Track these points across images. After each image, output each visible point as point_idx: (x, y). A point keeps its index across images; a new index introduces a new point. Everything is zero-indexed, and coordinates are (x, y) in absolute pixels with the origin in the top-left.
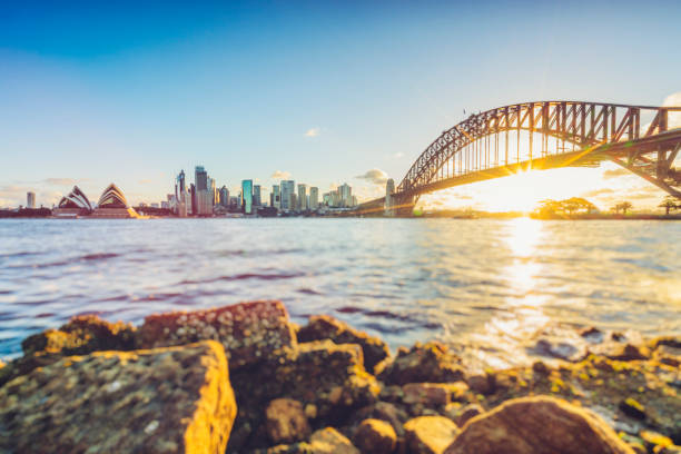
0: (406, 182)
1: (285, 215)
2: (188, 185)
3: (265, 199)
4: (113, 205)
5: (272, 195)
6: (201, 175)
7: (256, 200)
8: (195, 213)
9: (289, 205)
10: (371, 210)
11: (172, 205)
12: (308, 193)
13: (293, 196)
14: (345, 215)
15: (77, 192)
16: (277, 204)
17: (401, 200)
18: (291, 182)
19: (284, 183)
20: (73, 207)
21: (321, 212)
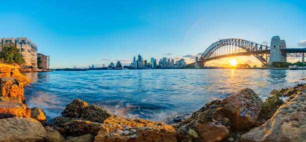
0: (201, 58)
1: (163, 68)
2: (136, 60)
3: (158, 63)
4: (119, 66)
5: (160, 62)
6: (140, 57)
7: (155, 63)
8: (138, 68)
9: (165, 65)
10: (191, 66)
11: (132, 65)
12: (171, 61)
13: (166, 62)
14: (182, 68)
15: (112, 63)
16: (161, 65)
17: (200, 63)
18: (165, 58)
19: (163, 59)
20: (111, 67)
21: (175, 67)
